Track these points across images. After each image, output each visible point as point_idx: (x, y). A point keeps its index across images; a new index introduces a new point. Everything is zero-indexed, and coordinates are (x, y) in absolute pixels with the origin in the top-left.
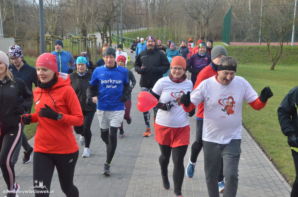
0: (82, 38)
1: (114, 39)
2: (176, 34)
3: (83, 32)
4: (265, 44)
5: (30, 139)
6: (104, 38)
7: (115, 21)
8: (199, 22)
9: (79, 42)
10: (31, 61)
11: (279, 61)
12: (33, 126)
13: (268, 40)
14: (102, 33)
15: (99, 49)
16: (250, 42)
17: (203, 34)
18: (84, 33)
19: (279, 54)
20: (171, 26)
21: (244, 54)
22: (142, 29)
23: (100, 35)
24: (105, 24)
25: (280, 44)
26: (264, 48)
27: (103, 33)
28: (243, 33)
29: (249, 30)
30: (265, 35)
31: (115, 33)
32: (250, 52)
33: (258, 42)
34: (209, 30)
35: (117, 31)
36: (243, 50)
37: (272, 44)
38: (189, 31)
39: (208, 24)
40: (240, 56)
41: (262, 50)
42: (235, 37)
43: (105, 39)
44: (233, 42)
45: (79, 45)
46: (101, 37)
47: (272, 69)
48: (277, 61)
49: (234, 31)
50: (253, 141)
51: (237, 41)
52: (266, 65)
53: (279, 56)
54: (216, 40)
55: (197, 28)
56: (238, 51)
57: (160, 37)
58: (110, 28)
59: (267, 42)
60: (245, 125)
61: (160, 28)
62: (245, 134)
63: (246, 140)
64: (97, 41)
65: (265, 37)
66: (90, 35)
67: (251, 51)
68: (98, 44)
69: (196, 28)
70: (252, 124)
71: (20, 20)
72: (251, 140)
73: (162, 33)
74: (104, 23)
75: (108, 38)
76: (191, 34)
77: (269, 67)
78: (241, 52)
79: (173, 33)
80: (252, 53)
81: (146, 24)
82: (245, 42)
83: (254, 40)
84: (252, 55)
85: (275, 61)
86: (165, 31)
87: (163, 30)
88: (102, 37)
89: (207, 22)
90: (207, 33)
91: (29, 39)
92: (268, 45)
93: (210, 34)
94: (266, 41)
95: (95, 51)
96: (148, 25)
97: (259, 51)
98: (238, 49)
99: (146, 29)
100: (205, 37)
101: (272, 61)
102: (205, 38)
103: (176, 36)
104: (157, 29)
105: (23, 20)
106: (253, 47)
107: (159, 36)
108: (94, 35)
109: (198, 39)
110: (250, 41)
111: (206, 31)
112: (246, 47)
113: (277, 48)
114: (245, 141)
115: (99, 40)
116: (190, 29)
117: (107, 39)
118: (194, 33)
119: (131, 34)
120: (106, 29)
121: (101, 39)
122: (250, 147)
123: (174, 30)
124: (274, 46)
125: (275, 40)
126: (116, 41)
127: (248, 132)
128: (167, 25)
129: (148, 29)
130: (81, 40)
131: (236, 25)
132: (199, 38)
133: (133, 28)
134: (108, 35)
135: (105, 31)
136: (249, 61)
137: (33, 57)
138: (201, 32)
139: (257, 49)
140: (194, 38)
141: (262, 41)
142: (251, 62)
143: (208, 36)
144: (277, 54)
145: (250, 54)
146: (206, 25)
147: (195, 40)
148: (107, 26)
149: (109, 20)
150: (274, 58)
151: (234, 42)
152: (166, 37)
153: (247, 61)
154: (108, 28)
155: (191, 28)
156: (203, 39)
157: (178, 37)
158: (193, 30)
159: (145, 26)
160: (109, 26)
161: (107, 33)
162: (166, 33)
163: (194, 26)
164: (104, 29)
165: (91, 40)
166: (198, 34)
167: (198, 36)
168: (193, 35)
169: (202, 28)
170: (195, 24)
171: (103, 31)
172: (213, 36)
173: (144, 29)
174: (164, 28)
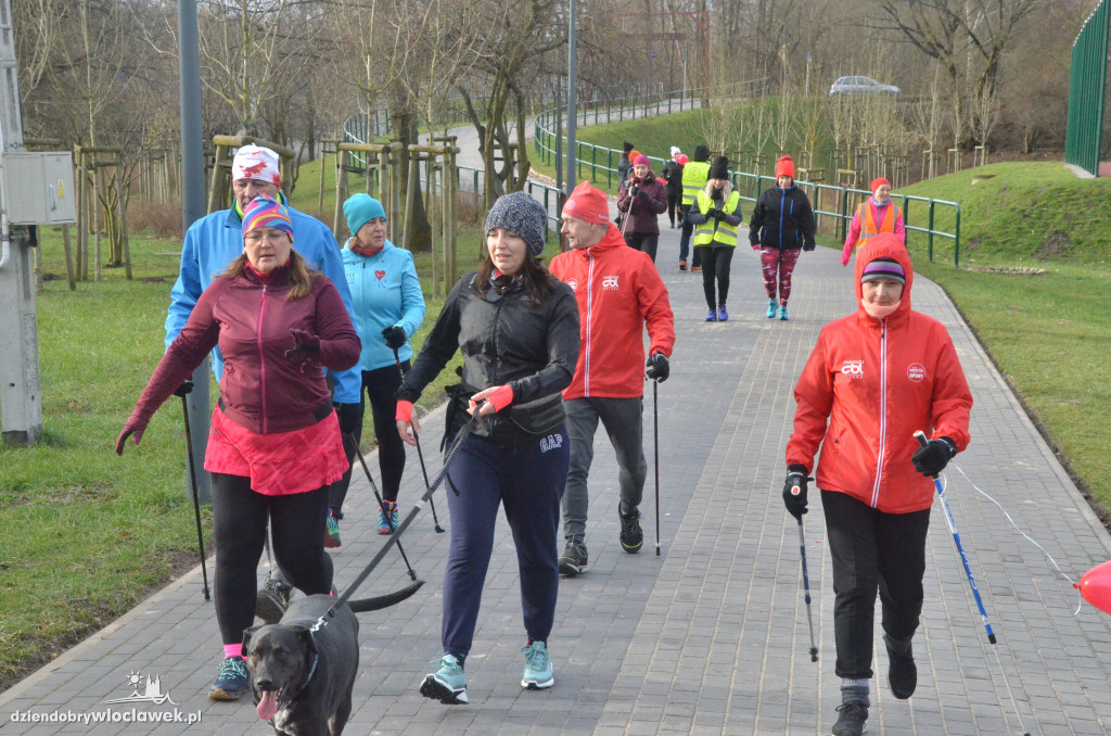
0: (387, 150)
1: (546, 155)
2: (837, 126)
3: (400, 121)
5: (124, 612)
6: (492, 147)
7: (542, 69)
8: (952, 69)
9: (372, 166)
10: (162, 257)
12: (139, 556)
14: (485, 124)
15: (471, 201)
17: (972, 125)
18: (406, 125)
20: (813, 90)
22: (676, 108)
23: (476, 133)
24: (496, 84)
27: (489, 125)
31: (550, 128)
34: (1003, 107)
35: (551, 119)
38: (900, 113)
39: (997, 77)
43: (498, 153)
45: (371, 183)
46: (478, 144)
54: (1033, 154)
55: (945, 100)
57: (762, 140)
58: (520, 102)
61: (764, 102)
64: (460, 161)
68: (466, 176)
69: (935, 97)
71: (113, 69)
73: (771, 120)
74: (492, 78)
75: (513, 148)
76: (909, 124)
79: (822, 123)
81: (694, 82)
86: (784, 118)
87: (776, 113)
88: (482, 142)
89: (993, 69)
90: (991, 121)
91: (155, 157)
93: (1007, 126)
95: (447, 208)
96: (706, 85)
100: (980, 137)
102: (979, 144)
103: (837, 139)
104: (750, 102)
105: (127, 71)
107: (755, 137)
108: (450, 134)
109: (946, 148)
111: (986, 109)
115: (470, 157)
117: (505, 152)
118: (928, 122)
119: (628, 129)
120: (500, 110)
121: (479, 155)
126: (553, 161)
128: (796, 88)
129: (706, 103)
130: (383, 159)
132: (953, 147)
133: (623, 104)
134: (513, 138)
135: (498, 118)
137: (173, 239)
138: (961, 118)
140: (925, 145)
143: (993, 133)
146: (984, 80)
147: (928, 155)
148: (505, 97)
149: (517, 68)
152: (789, 144)
154: (511, 101)
155: (912, 96)
156: (972, 149)
158: (924, 109)
159: (692, 92)
160: (517, 92)
161: (509, 124)
162: (789, 122)
163: (928, 88)
164: (494, 107)
165: (431, 158)
166: (945, 127)
167: (947, 133)
168: (919, 133)
169: (965, 97)
170: (933, 79)
171: (490, 115)
172: (1022, 136)
173: (686, 106)
174: (780, 101)
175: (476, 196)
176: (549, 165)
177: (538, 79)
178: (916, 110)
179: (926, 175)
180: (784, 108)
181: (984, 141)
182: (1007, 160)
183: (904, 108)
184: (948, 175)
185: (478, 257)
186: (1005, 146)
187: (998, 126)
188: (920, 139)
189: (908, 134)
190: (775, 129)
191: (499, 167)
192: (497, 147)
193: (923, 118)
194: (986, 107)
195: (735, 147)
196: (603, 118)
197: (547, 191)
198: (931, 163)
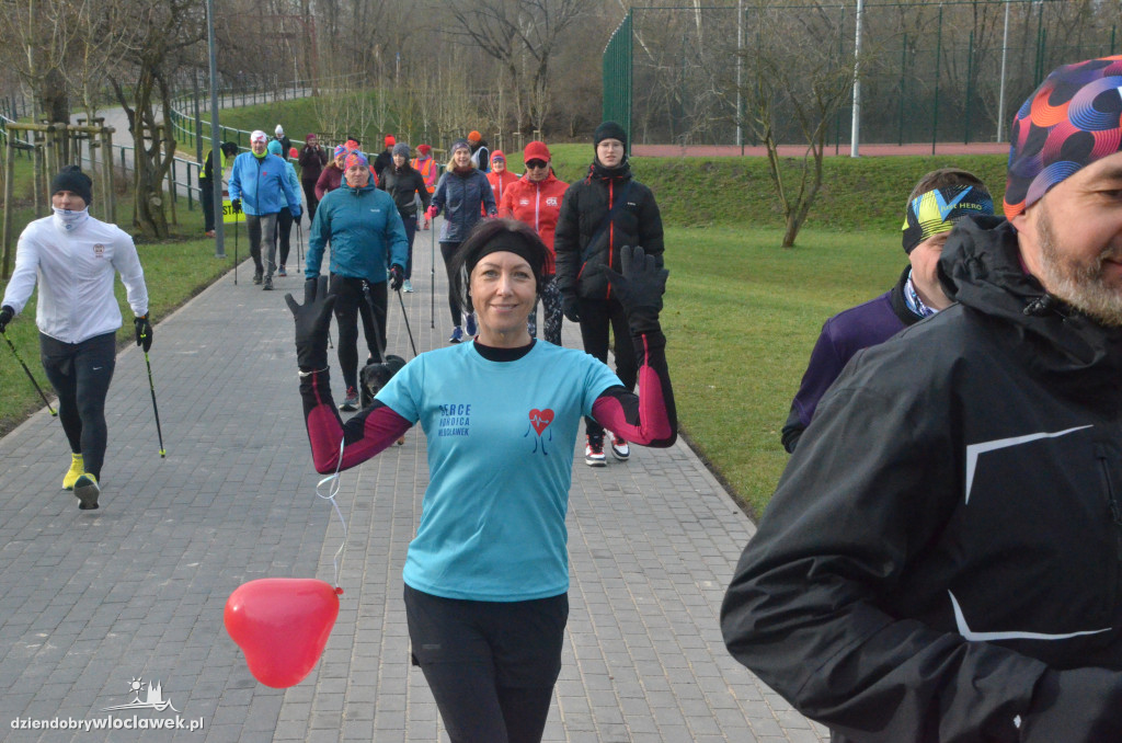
0: (52, 130)
1: (181, 134)
2: (425, 113)
4: (758, 153)
6: (141, 128)
7: (182, 62)
8: (513, 69)
9: (39, 143)
11: (810, 215)
13: (769, 135)
14: (133, 108)
15: (120, 173)
16: (703, 143)
17: (530, 113)
18: (58, 107)
19: (810, 187)
20: (405, 84)
21: (686, 188)
22: (290, 96)
23: (125, 116)
24: (142, 71)
25: (811, 152)
26: (756, 166)
27: (138, 108)
28: (677, 111)
29: (699, 98)
30: (759, 116)
31: (184, 111)
32: (707, 182)
33: (732, 142)
34: (553, 100)
36: (683, 176)
37: (784, 151)
38: (474, 103)
39: (547, 76)
40: (669, 199)
41: (748, 175)
42: (650, 127)
43: (147, 133)
44: (640, 142)
45: (38, 157)
46: (128, 125)
47: (789, 243)
48: (805, 215)
49: (643, 104)
50: (742, 515)
51: (655, 142)
52: (767, 229)
53: (812, 198)
54: (577, 138)
55: (507, 91)
56: (661, 179)
57: (364, 124)
58: (164, 89)
59: (767, 142)
60: (709, 456)
61: (364, 93)
62: (711, 491)
63: (716, 513)
64: (116, 140)
65: (756, 124)
66: (83, 115)
67: (710, 176)
68: (116, 153)
69: (501, 90)
70: (732, 450)
72: (735, 513)
73: (371, 108)
74: (138, 67)
75: (159, 128)
76: (482, 113)
77: (777, 237)
78: (674, 183)
79: (416, 111)
80: (713, 185)
81: (304, 75)
82: (688, 143)
83: (720, 136)
84: (716, 193)
85: (797, 215)
86: (382, 105)
87: (374, 99)
88: (132, 123)
89: (543, 69)
90: (545, 109)
92: (771, 154)
93: (557, 114)
94: (763, 139)
95: (106, 179)
96: (316, 77)
97: (740, 176)
98: (663, 171)
99: (309, 93)
100: (537, 123)
101: (788, 214)
102: (537, 129)
103: (426, 124)
104: (351, 93)
106: (717, 163)
107: (359, 121)
108: (98, 116)
109: (511, 132)
110: (704, 139)
111: (541, 102)
112: (694, 161)
113: (803, 165)
114: (714, 517)
115: (123, 139)
116: (479, 95)
117: (152, 131)
118: (496, 110)
119: (250, 113)
120: (147, 95)
121: (129, 135)
122: (734, 540)
123: (417, 96)
124: (789, 159)
125: (796, 138)
126: (188, 140)
127: (722, 481)
128: (388, 80)
129: (315, 93)
130: (49, 136)
131: (651, 78)
132: (517, 131)
133: (256, 90)
134: (159, 118)
135: (144, 102)
136: (703, 214)
138: (521, 107)
139: (731, 170)
140: (495, 129)
141: (750, 140)
142: (710, 217)
143: (546, 120)
144: (803, 189)
145: (706, 188)
146: (537, 78)
147: (497, 138)
148: (152, 83)
149: (160, 59)
150: (793, 202)
151: (647, 143)
152: (387, 126)
153: (695, 217)
154: (156, 87)
155: (483, 89)
156: (531, 133)
157: (434, 124)
158: (492, 99)
159: (303, 83)
160: (161, 80)
161: (154, 107)
162: (386, 109)
163: (493, 83)
164: (141, 92)
165: (90, 136)
166: (509, 115)
167: (511, 120)
168: (490, 119)
169: (524, 91)
170: (497, 76)
171: (138, 101)
172: (568, 123)
173: (299, 95)
174: (378, 92)
175: (124, 169)
176: (184, 143)
177: (179, 70)
178: (487, 101)
180: (381, 97)
181: (540, 127)
182: (559, 142)
183: (478, 100)
184: (514, 154)
185: (132, 223)
186: (556, 131)
187: (550, 115)
188: (491, 125)
189: (481, 119)
190: (375, 115)
191: (148, 145)
192: (145, 128)
193: (492, 108)
194: (540, 99)
195: (343, 129)
196: (238, 102)
197: (189, 165)
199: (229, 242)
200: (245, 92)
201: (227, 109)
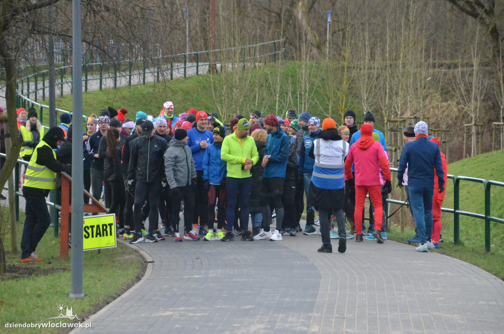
2: (365, 96)
22: (179, 74)
31: (32, 96)
38: (435, 79)
61: (281, 67)
73: (290, 89)
76: (446, 94)
81: (199, 44)
86: (304, 85)
87: (293, 77)
96: (214, 48)
99: (204, 68)
118: (468, 91)
128: (315, 51)
129: (213, 69)
133: (131, 67)
140: (465, 116)
147: (469, 129)
155: (448, 62)
159: (197, 56)
162: (311, 90)
168: (458, 103)
173: (191, 72)
174: (300, 67)
178: (454, 77)
179: (469, 151)
183: (441, 76)
184: (493, 152)
188: (460, 111)
189: (445, 104)
196: (109, 83)
198: (474, 138)
199: (89, 277)
200: (117, 68)
201: (93, 92)
